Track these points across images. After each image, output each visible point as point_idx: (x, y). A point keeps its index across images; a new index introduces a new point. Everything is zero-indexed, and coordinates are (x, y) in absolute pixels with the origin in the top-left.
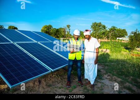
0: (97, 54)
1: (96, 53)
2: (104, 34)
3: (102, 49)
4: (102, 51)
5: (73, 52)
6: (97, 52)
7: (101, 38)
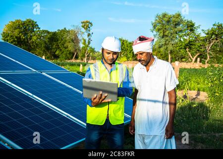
0: (173, 107)
1: (170, 104)
2: (190, 48)
3: (184, 92)
4: (185, 97)
5: (99, 104)
6: (173, 101)
7: (181, 58)
